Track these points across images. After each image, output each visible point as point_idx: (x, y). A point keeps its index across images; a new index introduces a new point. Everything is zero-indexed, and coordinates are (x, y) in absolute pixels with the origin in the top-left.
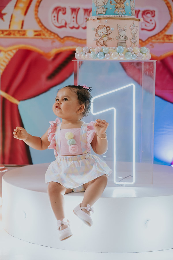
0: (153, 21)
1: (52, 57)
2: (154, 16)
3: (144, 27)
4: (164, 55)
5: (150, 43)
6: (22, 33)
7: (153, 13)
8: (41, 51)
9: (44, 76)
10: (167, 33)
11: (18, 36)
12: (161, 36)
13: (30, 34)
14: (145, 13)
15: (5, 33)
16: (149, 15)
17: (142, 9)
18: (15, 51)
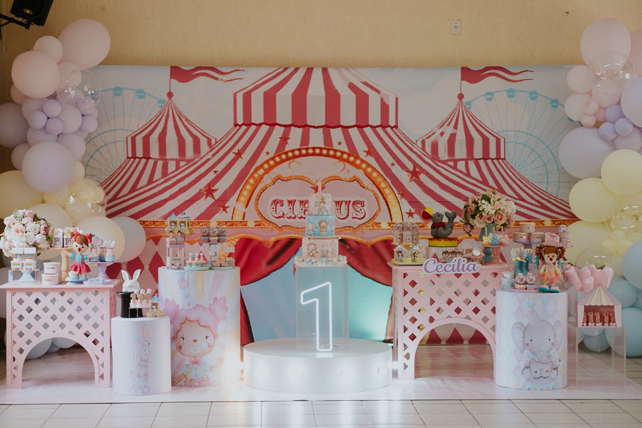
0: (363, 211)
1: (271, 245)
2: (363, 206)
3: (355, 216)
4: (374, 241)
5: (361, 230)
6: (244, 223)
7: (362, 203)
8: (261, 239)
9: (264, 262)
10: (376, 221)
11: (240, 226)
12: (371, 223)
13: (251, 224)
14: (355, 203)
15: (228, 224)
16: (358, 205)
17: (352, 200)
18: (237, 240)
